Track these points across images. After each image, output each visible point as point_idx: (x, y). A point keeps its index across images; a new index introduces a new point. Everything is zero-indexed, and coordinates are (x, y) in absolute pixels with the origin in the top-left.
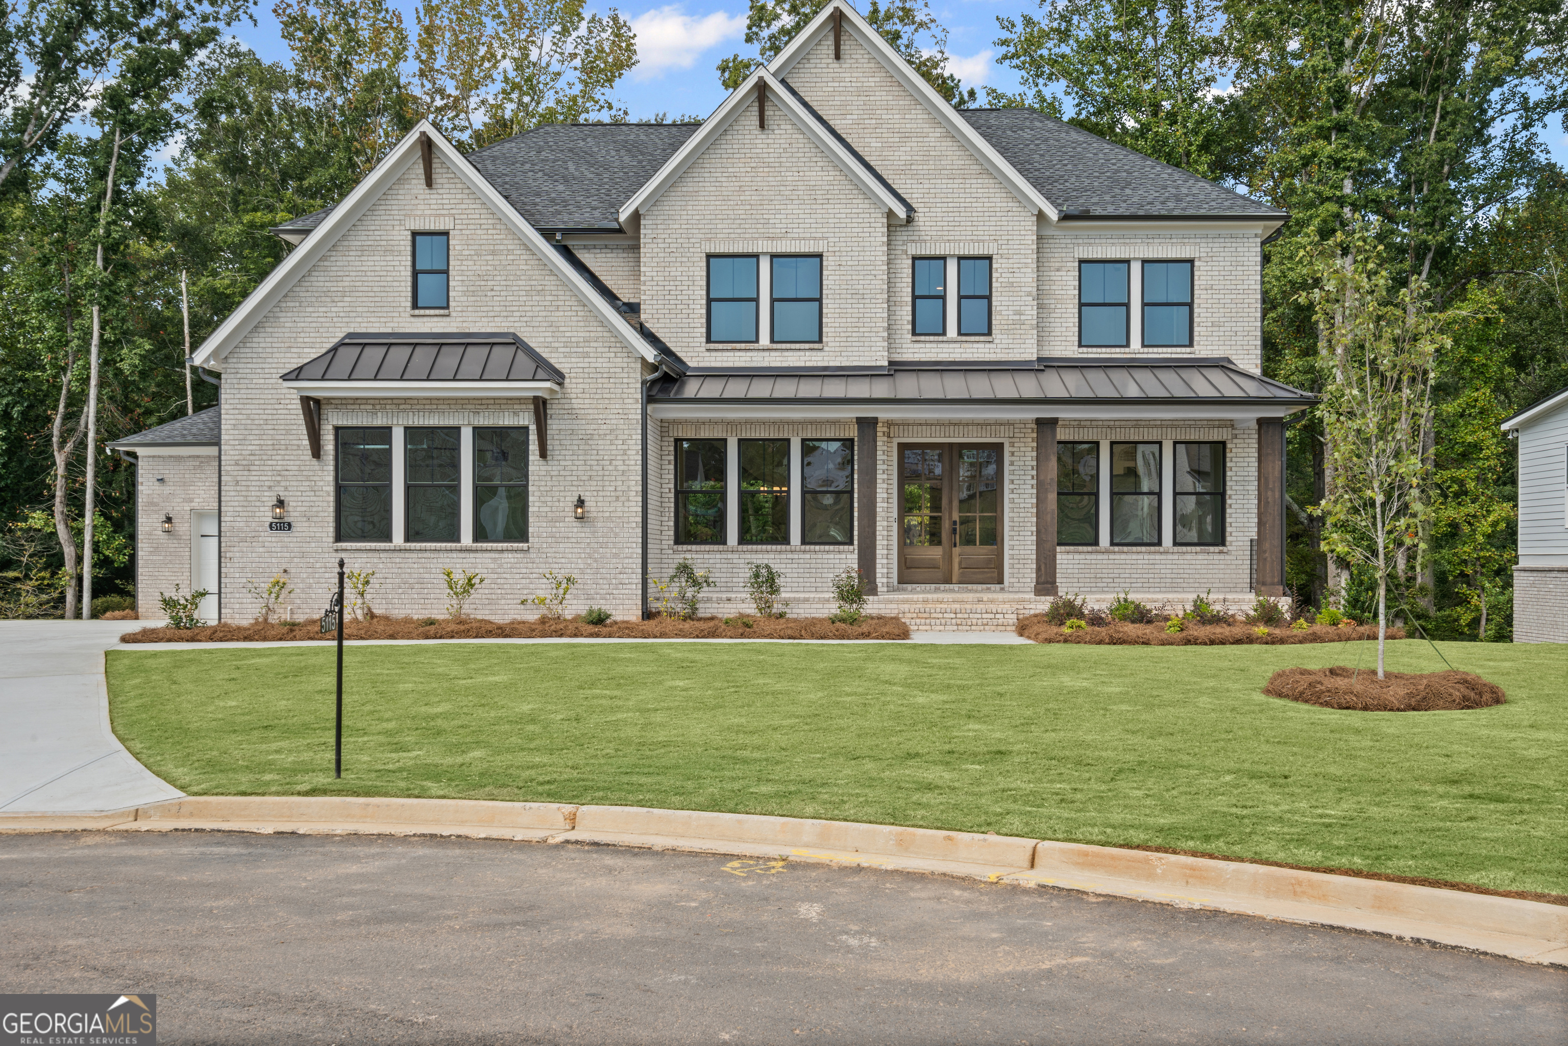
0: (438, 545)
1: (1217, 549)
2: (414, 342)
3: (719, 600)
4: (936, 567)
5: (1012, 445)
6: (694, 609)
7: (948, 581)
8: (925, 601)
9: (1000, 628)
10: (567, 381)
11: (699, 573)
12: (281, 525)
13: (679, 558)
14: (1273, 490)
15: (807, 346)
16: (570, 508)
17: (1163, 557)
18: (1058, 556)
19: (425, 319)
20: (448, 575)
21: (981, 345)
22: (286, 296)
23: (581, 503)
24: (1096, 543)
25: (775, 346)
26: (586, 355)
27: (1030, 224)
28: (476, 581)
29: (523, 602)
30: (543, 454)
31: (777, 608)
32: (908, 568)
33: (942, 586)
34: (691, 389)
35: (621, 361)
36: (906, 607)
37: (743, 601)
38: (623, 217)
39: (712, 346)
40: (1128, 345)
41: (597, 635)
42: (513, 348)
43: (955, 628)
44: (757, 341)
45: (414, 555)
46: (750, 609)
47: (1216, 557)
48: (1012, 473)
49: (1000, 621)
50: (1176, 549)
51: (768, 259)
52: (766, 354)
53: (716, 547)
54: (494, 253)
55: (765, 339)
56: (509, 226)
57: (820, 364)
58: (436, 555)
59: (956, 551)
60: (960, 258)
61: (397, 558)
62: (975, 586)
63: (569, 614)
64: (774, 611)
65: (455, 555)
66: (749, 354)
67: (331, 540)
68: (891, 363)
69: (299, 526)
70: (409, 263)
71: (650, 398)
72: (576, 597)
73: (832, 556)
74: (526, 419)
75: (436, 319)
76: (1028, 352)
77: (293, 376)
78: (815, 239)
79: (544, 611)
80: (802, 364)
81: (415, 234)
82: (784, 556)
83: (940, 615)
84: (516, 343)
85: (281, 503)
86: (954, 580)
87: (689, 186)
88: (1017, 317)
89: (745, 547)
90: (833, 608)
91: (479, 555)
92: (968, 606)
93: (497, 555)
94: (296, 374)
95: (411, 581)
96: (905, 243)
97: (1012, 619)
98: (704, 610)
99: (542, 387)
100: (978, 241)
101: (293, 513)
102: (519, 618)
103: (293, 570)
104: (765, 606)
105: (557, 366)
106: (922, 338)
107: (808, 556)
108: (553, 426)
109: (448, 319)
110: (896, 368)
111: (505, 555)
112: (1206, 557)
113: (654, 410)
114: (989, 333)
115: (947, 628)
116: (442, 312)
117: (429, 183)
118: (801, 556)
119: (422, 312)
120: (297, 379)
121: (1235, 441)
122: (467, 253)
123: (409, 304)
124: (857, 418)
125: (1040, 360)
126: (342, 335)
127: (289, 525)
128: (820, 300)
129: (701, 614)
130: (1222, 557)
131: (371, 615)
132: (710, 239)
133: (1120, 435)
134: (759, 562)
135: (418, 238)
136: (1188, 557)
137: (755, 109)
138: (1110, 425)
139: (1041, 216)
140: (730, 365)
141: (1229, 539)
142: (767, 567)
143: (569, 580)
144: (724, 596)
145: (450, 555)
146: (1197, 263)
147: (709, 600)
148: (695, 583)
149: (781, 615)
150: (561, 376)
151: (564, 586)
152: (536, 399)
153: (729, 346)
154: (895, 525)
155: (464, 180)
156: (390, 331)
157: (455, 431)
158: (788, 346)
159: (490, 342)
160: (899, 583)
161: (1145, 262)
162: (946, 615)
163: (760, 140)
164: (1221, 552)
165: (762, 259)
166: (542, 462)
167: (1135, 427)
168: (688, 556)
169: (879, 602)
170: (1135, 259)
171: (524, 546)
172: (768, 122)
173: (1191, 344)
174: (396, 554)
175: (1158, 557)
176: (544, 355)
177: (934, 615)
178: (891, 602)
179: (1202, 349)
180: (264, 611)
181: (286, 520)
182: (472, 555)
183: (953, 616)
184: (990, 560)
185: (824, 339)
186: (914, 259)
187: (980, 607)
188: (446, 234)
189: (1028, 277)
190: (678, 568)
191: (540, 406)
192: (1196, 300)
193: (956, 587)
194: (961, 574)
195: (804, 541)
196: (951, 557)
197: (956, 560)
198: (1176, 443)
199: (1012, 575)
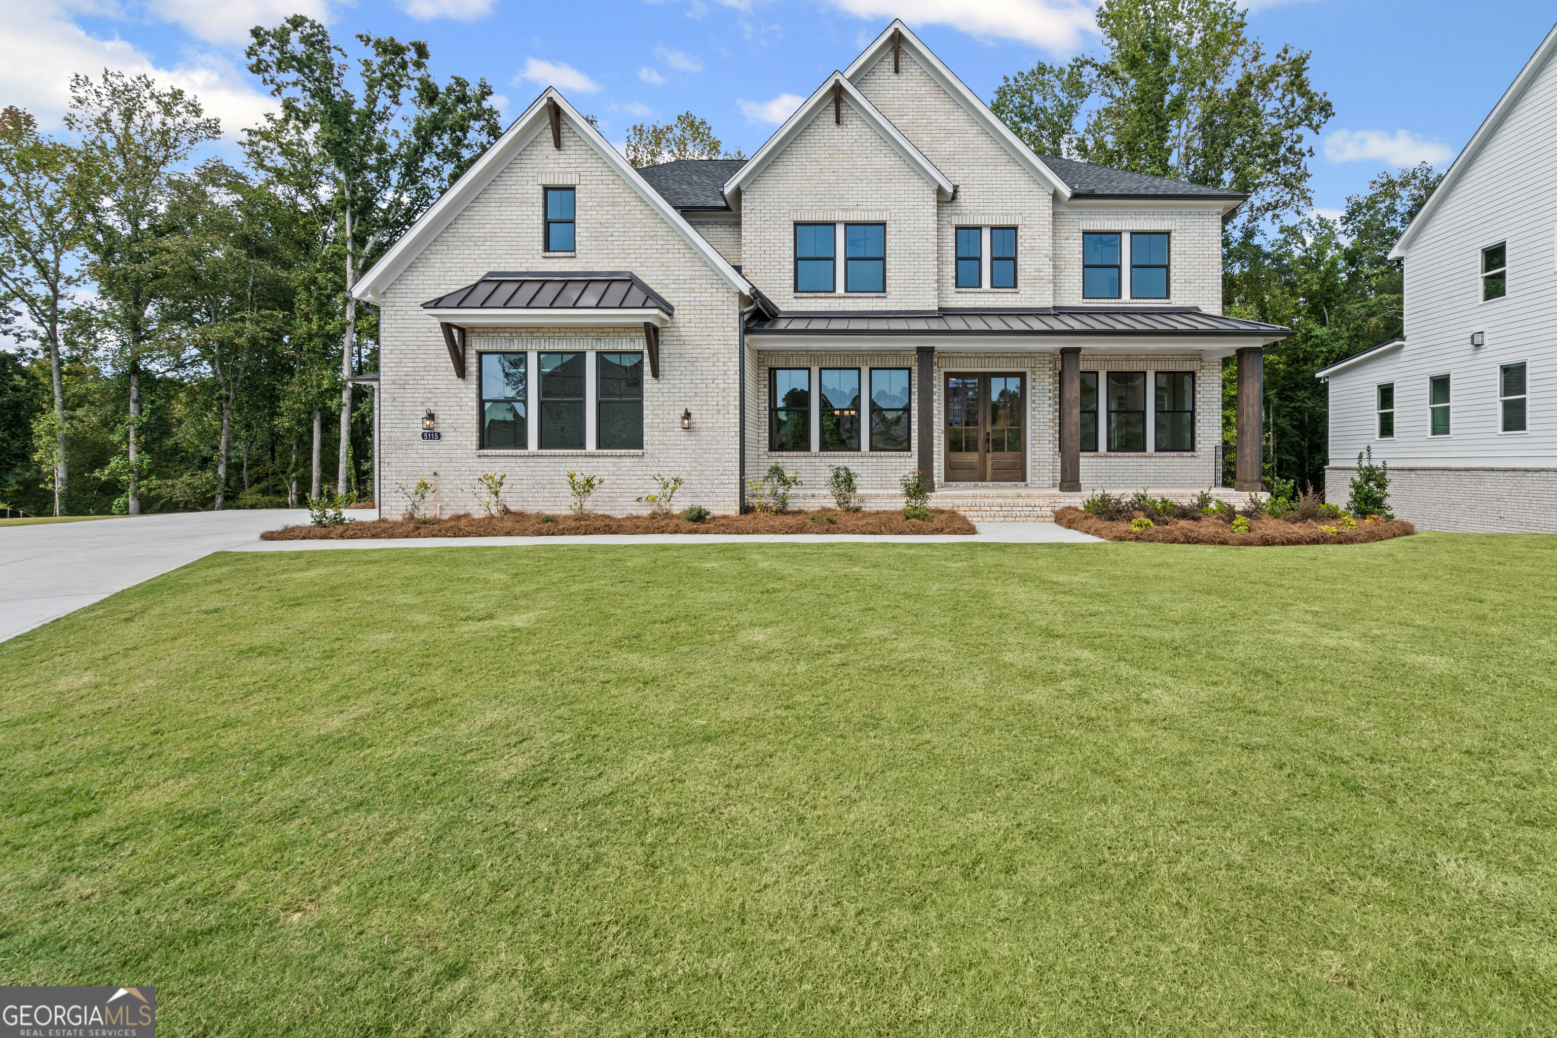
0: (566, 451)
1: (1189, 454)
2: (543, 280)
3: (805, 497)
4: (973, 468)
5: (1034, 373)
6: (784, 504)
7: (983, 479)
8: (975, 497)
10: (676, 312)
11: (789, 475)
12: (432, 435)
13: (772, 462)
14: (1253, 406)
15: (874, 295)
16: (678, 420)
17: (1149, 459)
18: (1081, 460)
19: (555, 260)
20: (571, 477)
21: (1009, 295)
22: (435, 240)
23: (687, 415)
24: (1096, 450)
25: (848, 295)
26: (692, 291)
27: (1047, 202)
28: (595, 482)
29: (639, 500)
30: (656, 374)
31: (854, 503)
32: (950, 470)
33: (980, 483)
34: (782, 325)
35: (721, 295)
36: (959, 502)
37: (825, 497)
38: (728, 189)
39: (799, 295)
40: (1120, 297)
41: (695, 532)
42: (628, 285)
44: (834, 291)
45: (546, 460)
46: (831, 503)
47: (1189, 460)
48: (1033, 395)
49: (1040, 513)
50: (1158, 454)
51: (843, 226)
52: (842, 300)
53: (802, 453)
54: (613, 204)
55: (840, 289)
56: (627, 181)
57: (884, 309)
58: (564, 460)
59: (989, 456)
60: (993, 228)
61: (531, 462)
62: (1005, 483)
63: (676, 510)
64: (852, 505)
65: (580, 460)
66: (828, 301)
67: (475, 447)
68: (940, 309)
69: (448, 437)
70: (541, 213)
71: (747, 330)
72: (684, 495)
73: (894, 461)
74: (640, 345)
75: (564, 260)
76: (1045, 300)
77: (432, 305)
78: (880, 210)
79: (655, 508)
80: (870, 309)
81: (546, 189)
82: (857, 461)
84: (632, 281)
85: (431, 417)
86: (988, 478)
87: (780, 169)
88: (1038, 274)
89: (825, 453)
90: (900, 504)
91: (601, 460)
92: (1010, 501)
93: (616, 460)
94: (437, 303)
95: (543, 482)
96: (950, 215)
97: (1048, 511)
98: (792, 505)
99: (652, 314)
100: (1007, 215)
101: (442, 425)
102: (634, 513)
103: (442, 473)
104: (843, 501)
105: (667, 300)
106: (964, 290)
107: (876, 461)
108: (665, 351)
109: (574, 260)
110: (944, 313)
111: (624, 460)
112: (1181, 460)
113: (751, 340)
114: (1015, 286)
116: (569, 254)
117: (558, 145)
118: (871, 461)
119: (552, 254)
120: (435, 307)
121: (1204, 372)
122: (590, 204)
123: (541, 248)
124: (918, 348)
125: (1055, 308)
126: (484, 274)
127: (439, 434)
128: (883, 259)
129: (790, 508)
130: (1193, 460)
131: (506, 511)
132: (797, 211)
133: (1115, 367)
134: (837, 465)
135: (549, 193)
136: (1167, 460)
137: (832, 109)
138: (1107, 357)
139: (1056, 196)
140: (813, 309)
141: (1198, 446)
142: (846, 469)
143: (676, 481)
144: (809, 492)
145: (576, 460)
146: (1173, 234)
147: (797, 496)
148: (785, 482)
149: (857, 510)
150: (672, 309)
151: (671, 486)
152: (647, 325)
153: (812, 295)
154: (943, 436)
155: (588, 143)
156: (524, 270)
157: (581, 355)
158: (859, 294)
159: (610, 280)
160: (948, 481)
161: (1133, 233)
163: (836, 131)
164: (1192, 456)
165: (838, 226)
166: (654, 381)
167: (1126, 360)
168: (780, 460)
169: (937, 497)
170: (1126, 231)
171: (640, 452)
172: (843, 119)
173: (1168, 297)
174: (530, 460)
175: (1144, 460)
176: (656, 291)
178: (946, 497)
179: (1177, 300)
180: (409, 508)
181: (436, 430)
182: (595, 460)
184: (1015, 463)
185: (888, 289)
186: (957, 228)
187: (1020, 501)
188: (572, 189)
189: (1046, 243)
190: (771, 470)
191: (652, 333)
192: (1172, 263)
193: (990, 484)
194: (994, 474)
195: (872, 448)
196: (985, 460)
197: (989, 464)
198: (1156, 373)
199: (1034, 475)
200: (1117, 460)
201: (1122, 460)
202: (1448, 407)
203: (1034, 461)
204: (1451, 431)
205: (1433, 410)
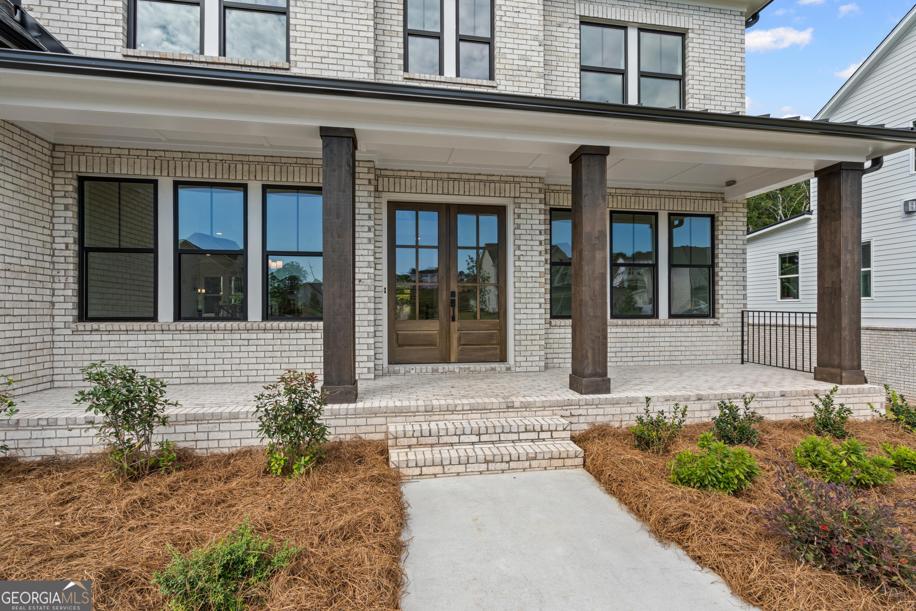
1: (709, 321)
4: (431, 344)
5: (517, 206)
7: (446, 360)
9: (555, 463)
17: (662, 330)
21: (484, 90)
32: (400, 346)
33: (441, 367)
39: (133, 53)
43: (484, 467)
47: (710, 329)
48: (518, 237)
50: (673, 321)
59: (455, 325)
73: (302, 335)
82: (237, 336)
83: (455, 439)
86: (453, 358)
88: (523, 63)
106: (417, 77)
107: (270, 336)
112: (701, 329)
114: (493, 78)
115: (470, 468)
118: (261, 336)
121: (726, 214)
128: (286, 10)
130: (715, 329)
133: (620, 204)
136: (685, 329)
141: (720, 310)
146: (690, 34)
154: (385, 296)
160: (390, 363)
161: (640, 28)
162: (463, 438)
164: (716, 324)
167: (636, 195)
170: (632, 23)
175: (657, 329)
177: (444, 440)
183: (475, 439)
184: (491, 336)
185: (292, 59)
192: (690, 72)
193: (455, 367)
194: (461, 352)
195: (266, 316)
196: (449, 332)
197: (455, 337)
198: (670, 215)
199: (518, 353)
200: (625, 330)
201: (630, 330)
202: (798, 278)
203: (518, 333)
204: (801, 296)
205: (782, 279)
